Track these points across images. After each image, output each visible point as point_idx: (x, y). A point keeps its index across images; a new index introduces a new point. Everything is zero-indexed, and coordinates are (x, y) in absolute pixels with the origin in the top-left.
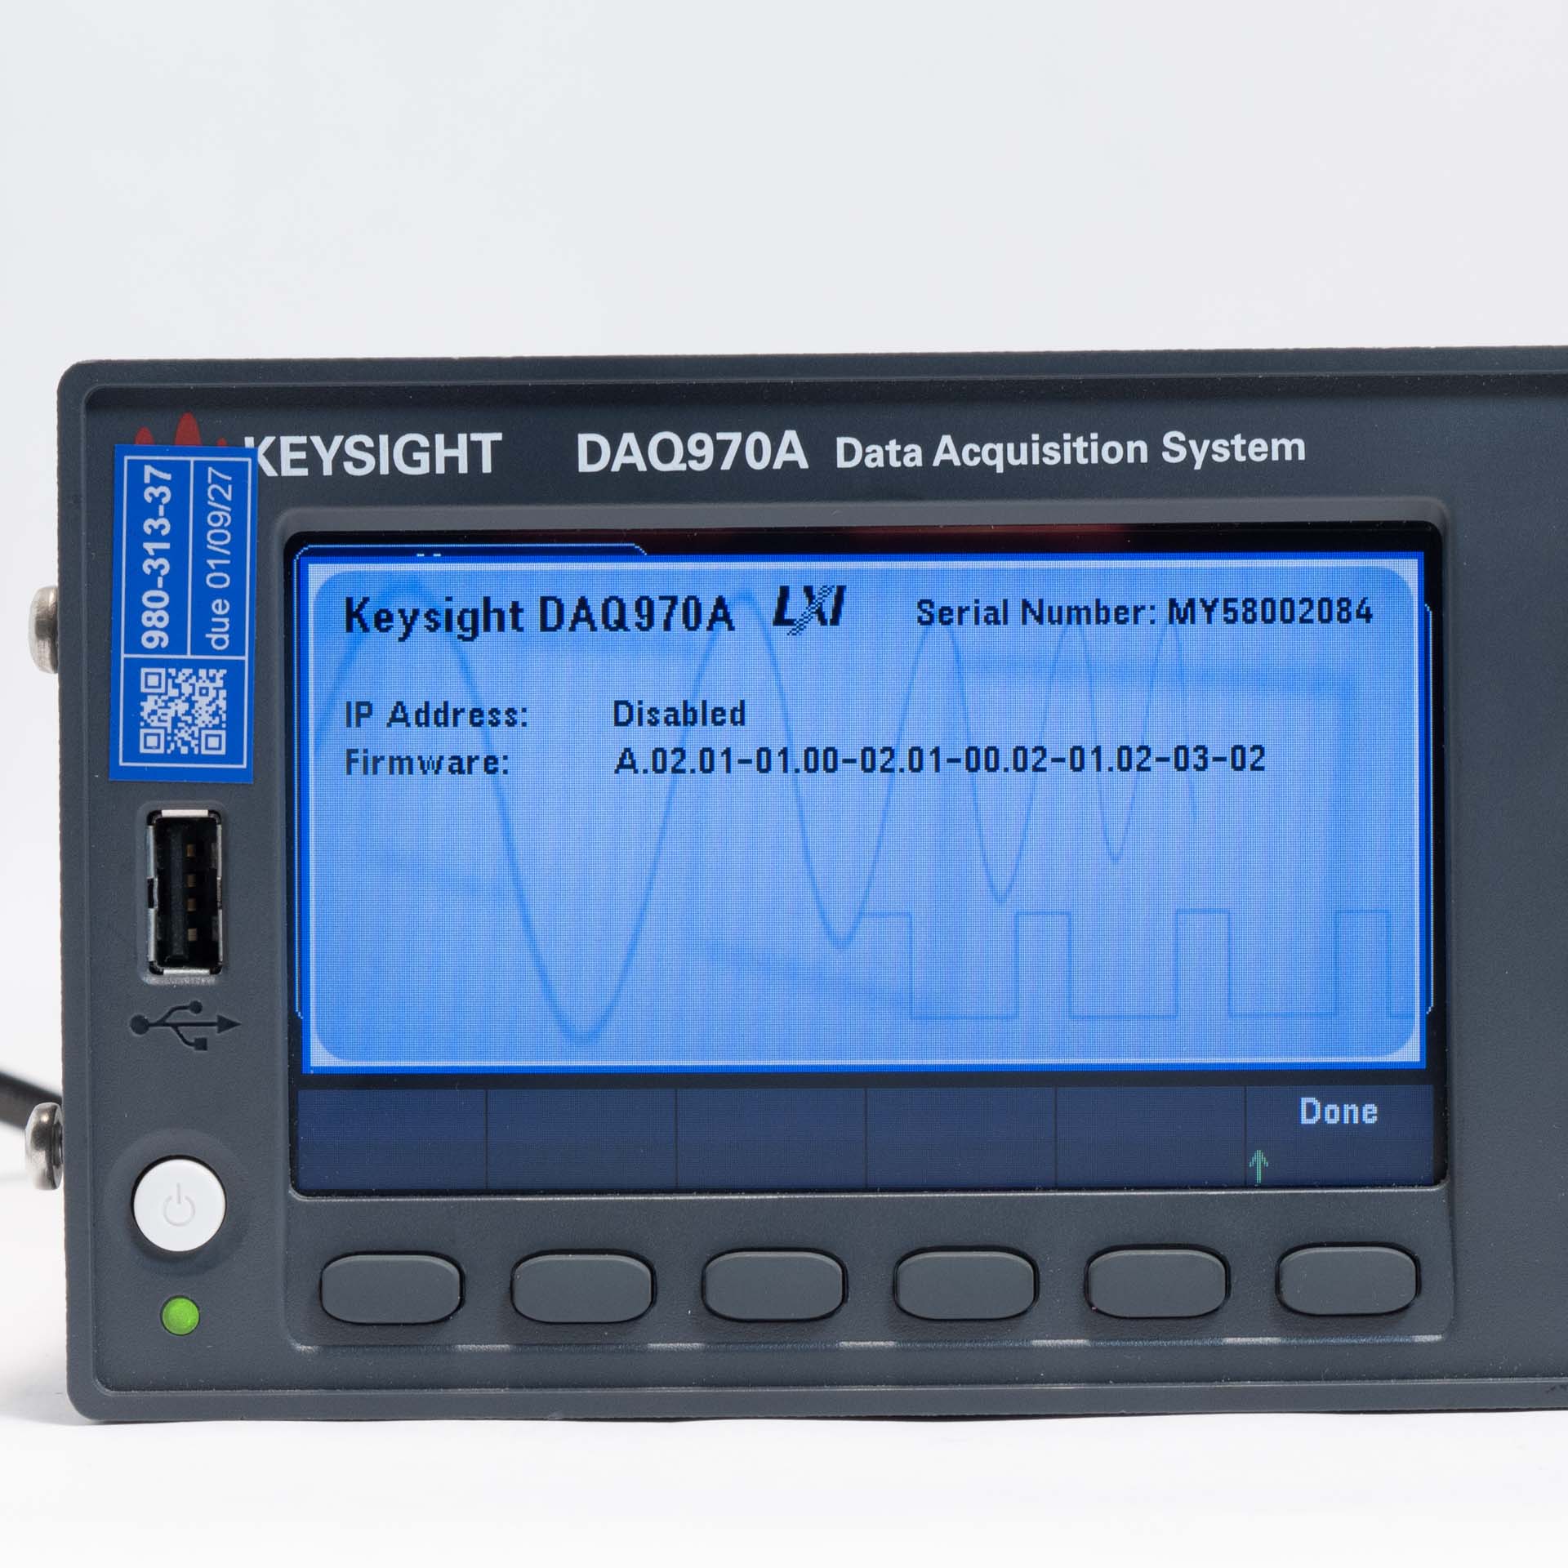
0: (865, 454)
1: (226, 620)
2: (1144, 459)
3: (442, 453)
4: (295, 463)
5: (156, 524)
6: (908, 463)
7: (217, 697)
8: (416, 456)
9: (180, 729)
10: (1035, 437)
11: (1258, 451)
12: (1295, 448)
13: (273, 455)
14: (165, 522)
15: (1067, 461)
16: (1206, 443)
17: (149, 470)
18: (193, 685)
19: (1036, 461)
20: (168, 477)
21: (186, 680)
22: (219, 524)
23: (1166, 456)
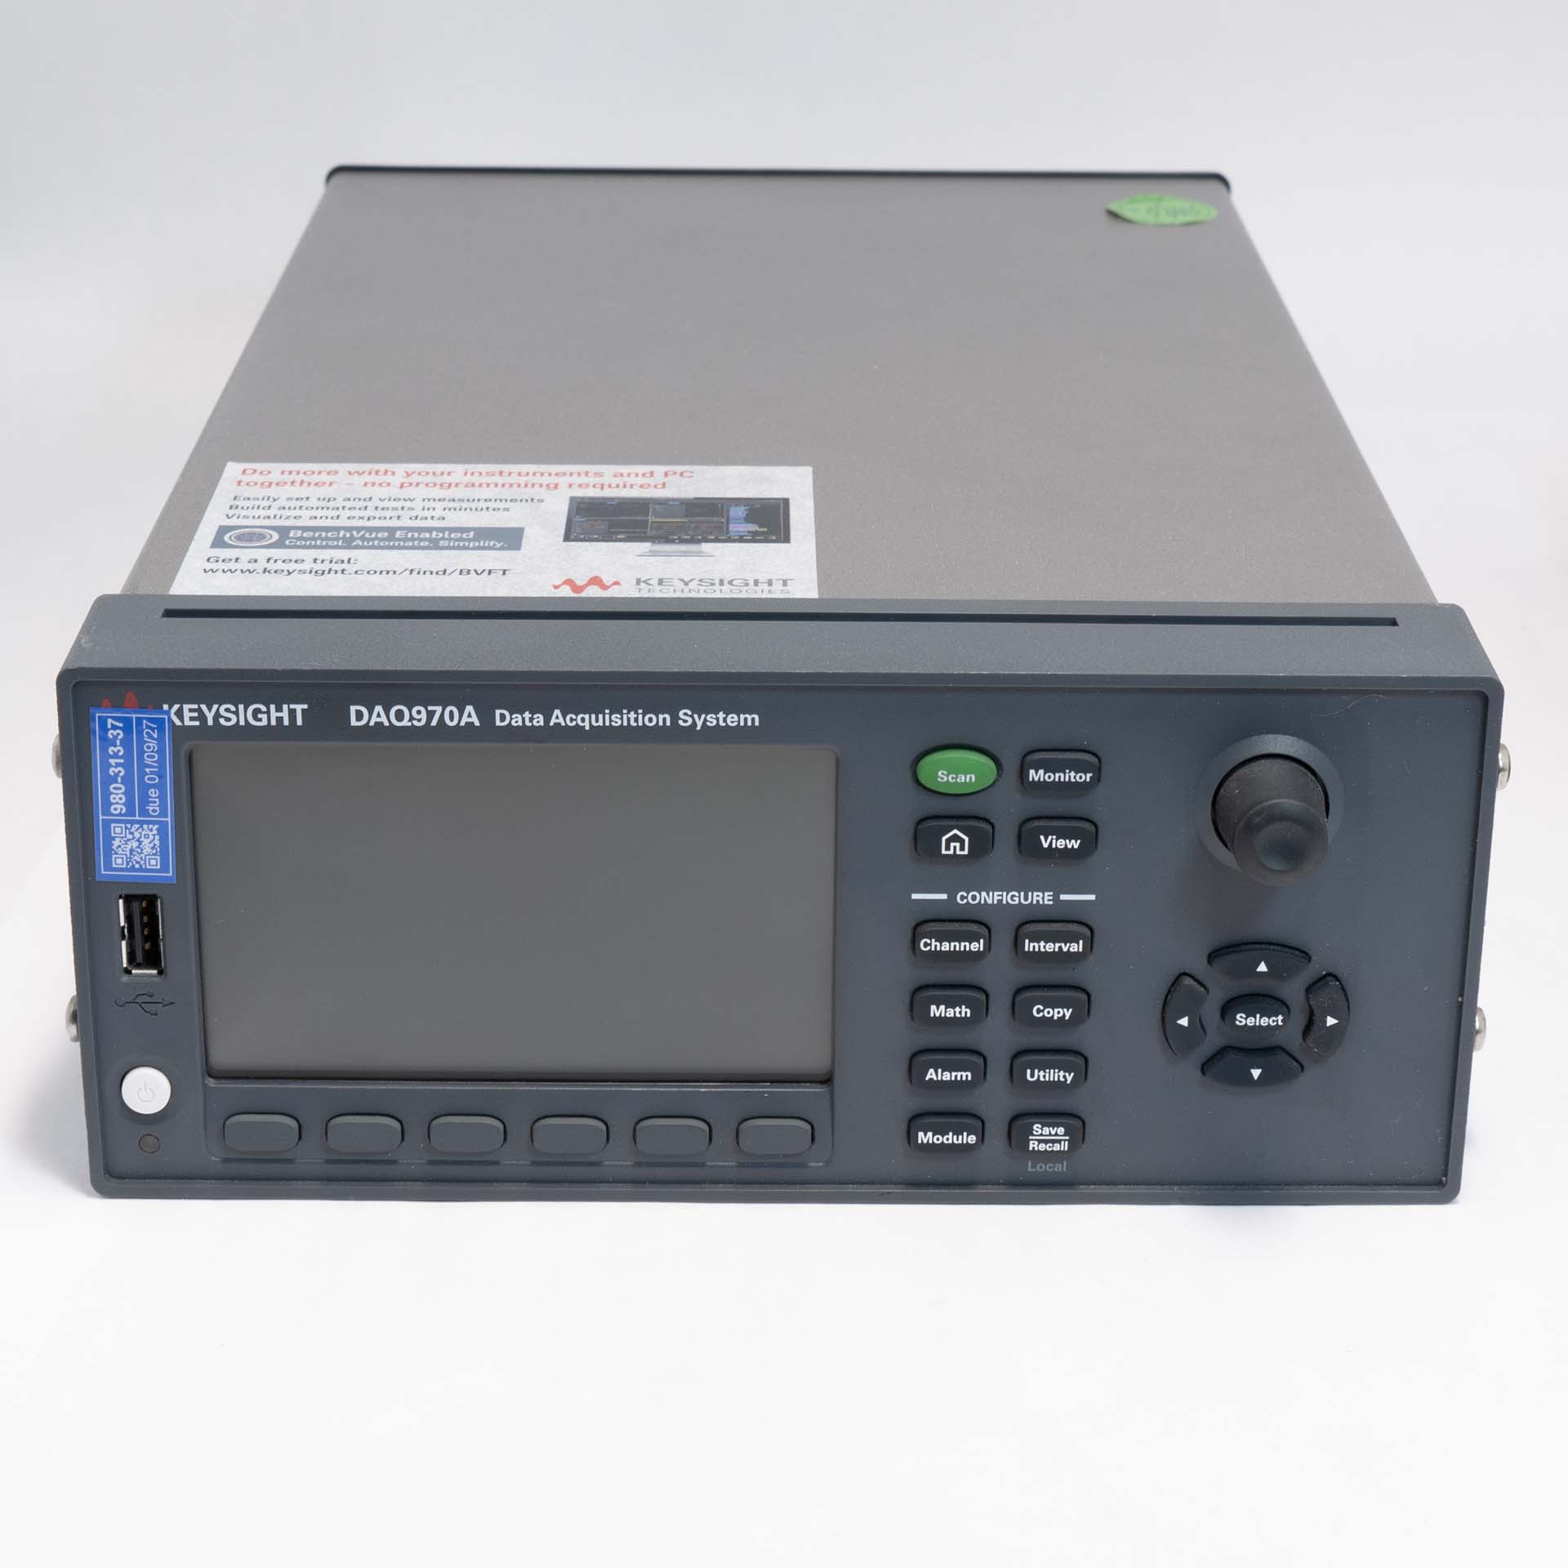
0: (511, 719)
1: (157, 800)
2: (668, 724)
3: (274, 715)
4: (192, 719)
5: (115, 750)
6: (535, 724)
7: (154, 839)
8: (260, 716)
9: (134, 855)
10: (607, 711)
11: (732, 720)
12: (753, 719)
13: (180, 714)
14: (120, 748)
15: (625, 724)
16: (703, 716)
17: (110, 721)
18: (140, 833)
19: (607, 724)
20: (121, 725)
21: (136, 831)
22: (151, 750)
23: (681, 722)
